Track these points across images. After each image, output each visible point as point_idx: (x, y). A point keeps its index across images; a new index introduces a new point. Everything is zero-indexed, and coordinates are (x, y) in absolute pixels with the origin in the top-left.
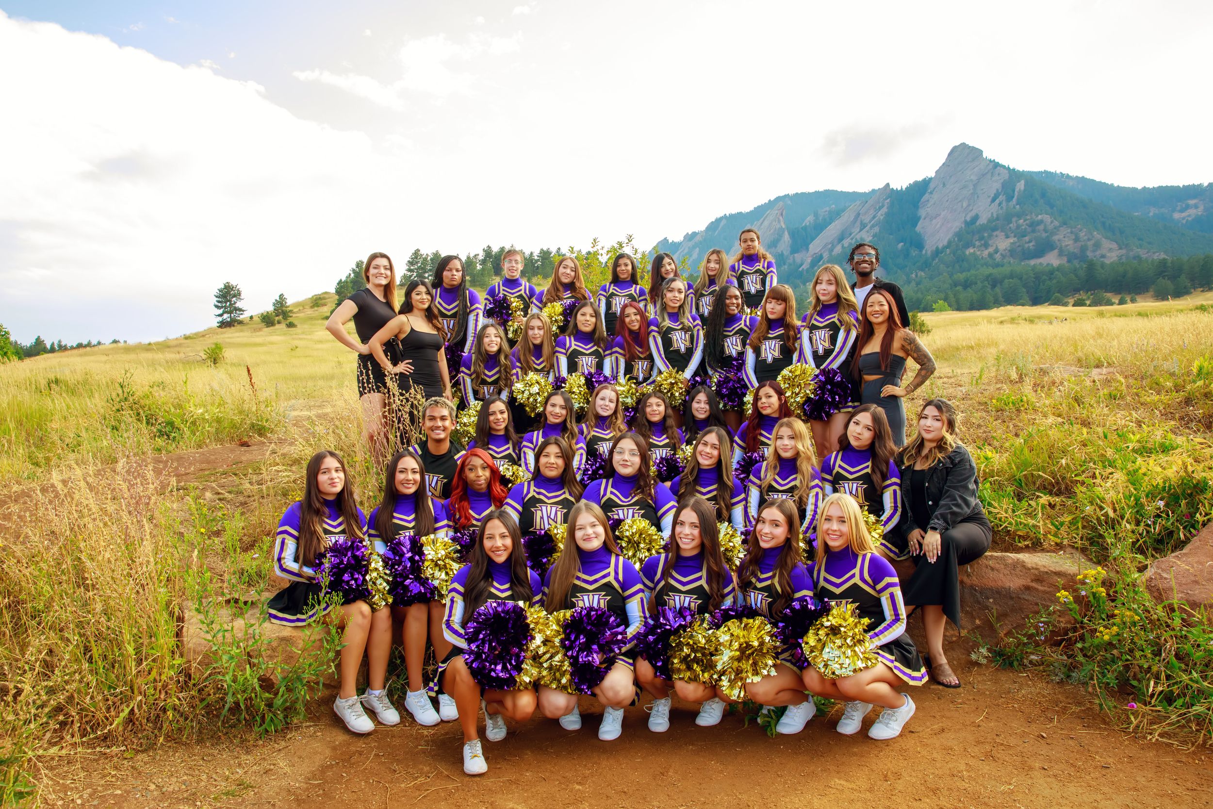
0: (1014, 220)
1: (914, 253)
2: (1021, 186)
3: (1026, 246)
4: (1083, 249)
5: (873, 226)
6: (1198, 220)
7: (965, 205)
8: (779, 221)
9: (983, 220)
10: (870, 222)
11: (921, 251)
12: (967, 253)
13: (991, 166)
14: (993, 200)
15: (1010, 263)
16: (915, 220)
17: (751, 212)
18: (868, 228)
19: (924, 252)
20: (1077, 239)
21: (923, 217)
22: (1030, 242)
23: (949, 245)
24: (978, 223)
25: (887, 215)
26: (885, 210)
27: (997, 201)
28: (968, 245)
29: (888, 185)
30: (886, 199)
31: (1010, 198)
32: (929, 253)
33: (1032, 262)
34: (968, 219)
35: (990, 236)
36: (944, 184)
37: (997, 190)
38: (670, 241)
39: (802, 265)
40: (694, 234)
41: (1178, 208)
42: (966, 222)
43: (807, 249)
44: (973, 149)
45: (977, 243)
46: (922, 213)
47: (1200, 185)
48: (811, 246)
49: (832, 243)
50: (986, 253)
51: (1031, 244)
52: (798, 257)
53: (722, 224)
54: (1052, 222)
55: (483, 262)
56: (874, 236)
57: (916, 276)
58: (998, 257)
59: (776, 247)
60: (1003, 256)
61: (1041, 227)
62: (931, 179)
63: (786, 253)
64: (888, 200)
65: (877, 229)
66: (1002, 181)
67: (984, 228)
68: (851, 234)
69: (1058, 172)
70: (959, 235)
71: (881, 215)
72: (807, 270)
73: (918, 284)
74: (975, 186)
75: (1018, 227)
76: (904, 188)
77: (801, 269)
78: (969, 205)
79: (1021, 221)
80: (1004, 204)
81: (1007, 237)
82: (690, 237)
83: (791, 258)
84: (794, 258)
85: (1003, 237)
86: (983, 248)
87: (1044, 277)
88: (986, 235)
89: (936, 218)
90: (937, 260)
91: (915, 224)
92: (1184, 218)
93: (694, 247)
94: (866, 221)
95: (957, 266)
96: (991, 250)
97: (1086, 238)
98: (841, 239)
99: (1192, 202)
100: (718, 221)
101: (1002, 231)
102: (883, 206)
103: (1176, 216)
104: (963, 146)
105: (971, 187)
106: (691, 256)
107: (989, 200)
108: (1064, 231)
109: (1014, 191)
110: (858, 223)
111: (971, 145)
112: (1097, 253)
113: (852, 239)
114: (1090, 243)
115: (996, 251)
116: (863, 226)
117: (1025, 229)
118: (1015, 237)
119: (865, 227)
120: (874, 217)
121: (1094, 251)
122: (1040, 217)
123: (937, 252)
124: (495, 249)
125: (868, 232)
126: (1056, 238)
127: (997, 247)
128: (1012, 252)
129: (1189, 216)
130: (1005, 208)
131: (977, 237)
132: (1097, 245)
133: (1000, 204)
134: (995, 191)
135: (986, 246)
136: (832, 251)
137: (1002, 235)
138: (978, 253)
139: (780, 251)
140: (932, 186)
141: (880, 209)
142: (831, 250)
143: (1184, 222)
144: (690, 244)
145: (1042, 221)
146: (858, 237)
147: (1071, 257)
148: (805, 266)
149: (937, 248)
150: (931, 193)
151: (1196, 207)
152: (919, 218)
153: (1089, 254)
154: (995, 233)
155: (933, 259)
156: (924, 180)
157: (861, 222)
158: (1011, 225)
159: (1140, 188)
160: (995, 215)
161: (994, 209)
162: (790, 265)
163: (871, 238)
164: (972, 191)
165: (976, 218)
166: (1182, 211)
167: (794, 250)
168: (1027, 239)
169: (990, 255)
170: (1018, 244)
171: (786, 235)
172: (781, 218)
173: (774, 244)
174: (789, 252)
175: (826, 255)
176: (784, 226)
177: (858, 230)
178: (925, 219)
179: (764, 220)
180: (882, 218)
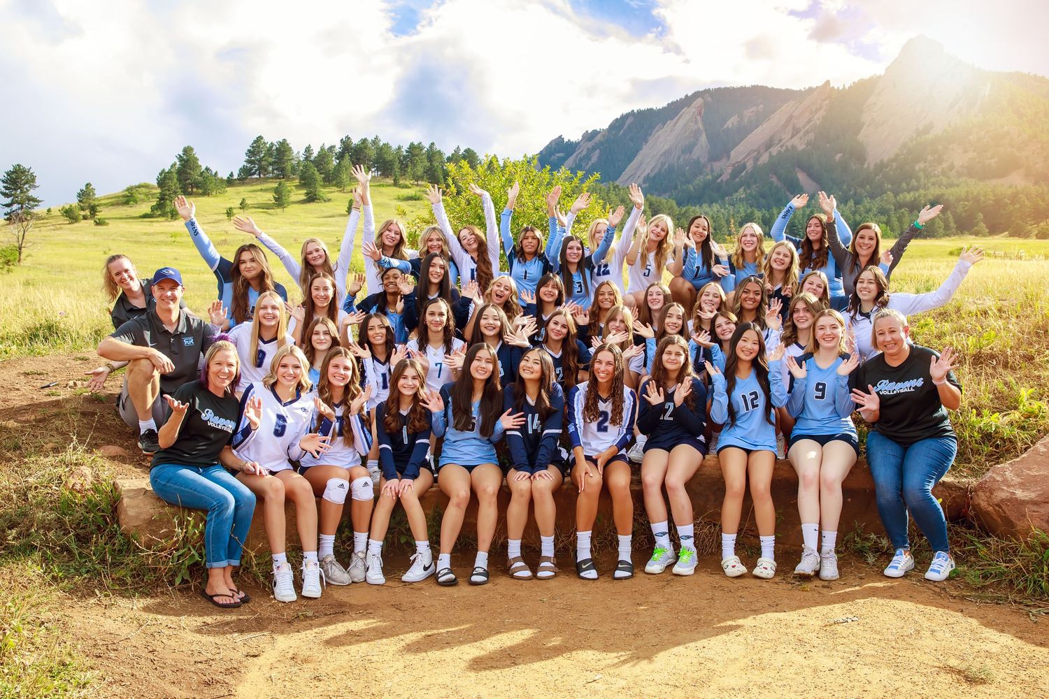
1: (854, 166)
2: (986, 89)
3: (988, 162)
5: (807, 132)
8: (696, 122)
9: (938, 130)
10: (804, 127)
11: (863, 164)
12: (917, 168)
13: (952, 64)
14: (952, 106)
15: (966, 182)
16: (858, 127)
17: (664, 109)
18: (801, 134)
19: (866, 166)
21: (867, 123)
22: (992, 158)
23: (896, 159)
24: (931, 134)
25: (825, 119)
26: (822, 113)
27: (956, 108)
28: (918, 160)
29: (828, 82)
30: (825, 99)
31: (972, 104)
32: (871, 166)
33: (993, 182)
34: (920, 128)
35: (946, 149)
36: (895, 85)
37: (957, 94)
38: (566, 140)
39: (721, 175)
40: (595, 133)
42: (917, 131)
43: (729, 157)
44: (933, 43)
45: (930, 157)
46: (866, 118)
48: (733, 153)
49: (758, 151)
50: (939, 169)
51: (993, 161)
52: (717, 166)
53: (628, 122)
55: (340, 156)
56: (808, 144)
57: (856, 194)
58: (952, 174)
59: (691, 152)
60: (959, 174)
62: (879, 77)
63: (702, 161)
64: (827, 102)
65: (811, 136)
66: (964, 81)
67: (938, 140)
68: (780, 141)
70: (908, 146)
71: (817, 119)
72: (727, 181)
73: (857, 204)
74: (931, 87)
76: (847, 87)
77: (719, 181)
78: (922, 111)
80: (964, 111)
81: (966, 151)
82: (589, 136)
83: (709, 166)
84: (712, 166)
85: (960, 151)
86: (936, 163)
87: (1006, 201)
88: (940, 147)
89: (882, 125)
90: (881, 176)
91: (857, 132)
93: (594, 149)
94: (800, 125)
95: (904, 184)
96: (945, 166)
98: (769, 145)
100: (624, 118)
101: (959, 144)
102: (820, 108)
104: (921, 37)
106: (590, 159)
107: (947, 105)
109: (977, 96)
110: (790, 128)
111: (930, 38)
113: (782, 146)
115: (951, 167)
116: (796, 131)
119: (797, 133)
120: (810, 121)
123: (881, 167)
124: (355, 141)
125: (801, 139)
126: (1023, 154)
128: (970, 170)
130: (965, 116)
136: (758, 160)
137: (957, 148)
138: (930, 169)
139: (695, 158)
141: (817, 111)
142: (757, 159)
144: (590, 145)
145: (1007, 134)
146: (789, 144)
147: (1039, 179)
148: (725, 177)
149: (882, 160)
150: (878, 94)
152: (862, 125)
154: (951, 146)
155: (877, 175)
156: (871, 79)
157: (794, 126)
158: (971, 137)
160: (953, 125)
161: (952, 117)
162: (707, 175)
163: (804, 146)
164: (927, 94)
165: (930, 127)
167: (713, 157)
168: (988, 154)
169: (944, 173)
170: (977, 160)
171: (703, 139)
172: (699, 118)
173: (689, 149)
174: (706, 159)
175: (750, 165)
176: (701, 127)
177: (790, 136)
178: (869, 126)
179: (678, 119)
180: (818, 122)
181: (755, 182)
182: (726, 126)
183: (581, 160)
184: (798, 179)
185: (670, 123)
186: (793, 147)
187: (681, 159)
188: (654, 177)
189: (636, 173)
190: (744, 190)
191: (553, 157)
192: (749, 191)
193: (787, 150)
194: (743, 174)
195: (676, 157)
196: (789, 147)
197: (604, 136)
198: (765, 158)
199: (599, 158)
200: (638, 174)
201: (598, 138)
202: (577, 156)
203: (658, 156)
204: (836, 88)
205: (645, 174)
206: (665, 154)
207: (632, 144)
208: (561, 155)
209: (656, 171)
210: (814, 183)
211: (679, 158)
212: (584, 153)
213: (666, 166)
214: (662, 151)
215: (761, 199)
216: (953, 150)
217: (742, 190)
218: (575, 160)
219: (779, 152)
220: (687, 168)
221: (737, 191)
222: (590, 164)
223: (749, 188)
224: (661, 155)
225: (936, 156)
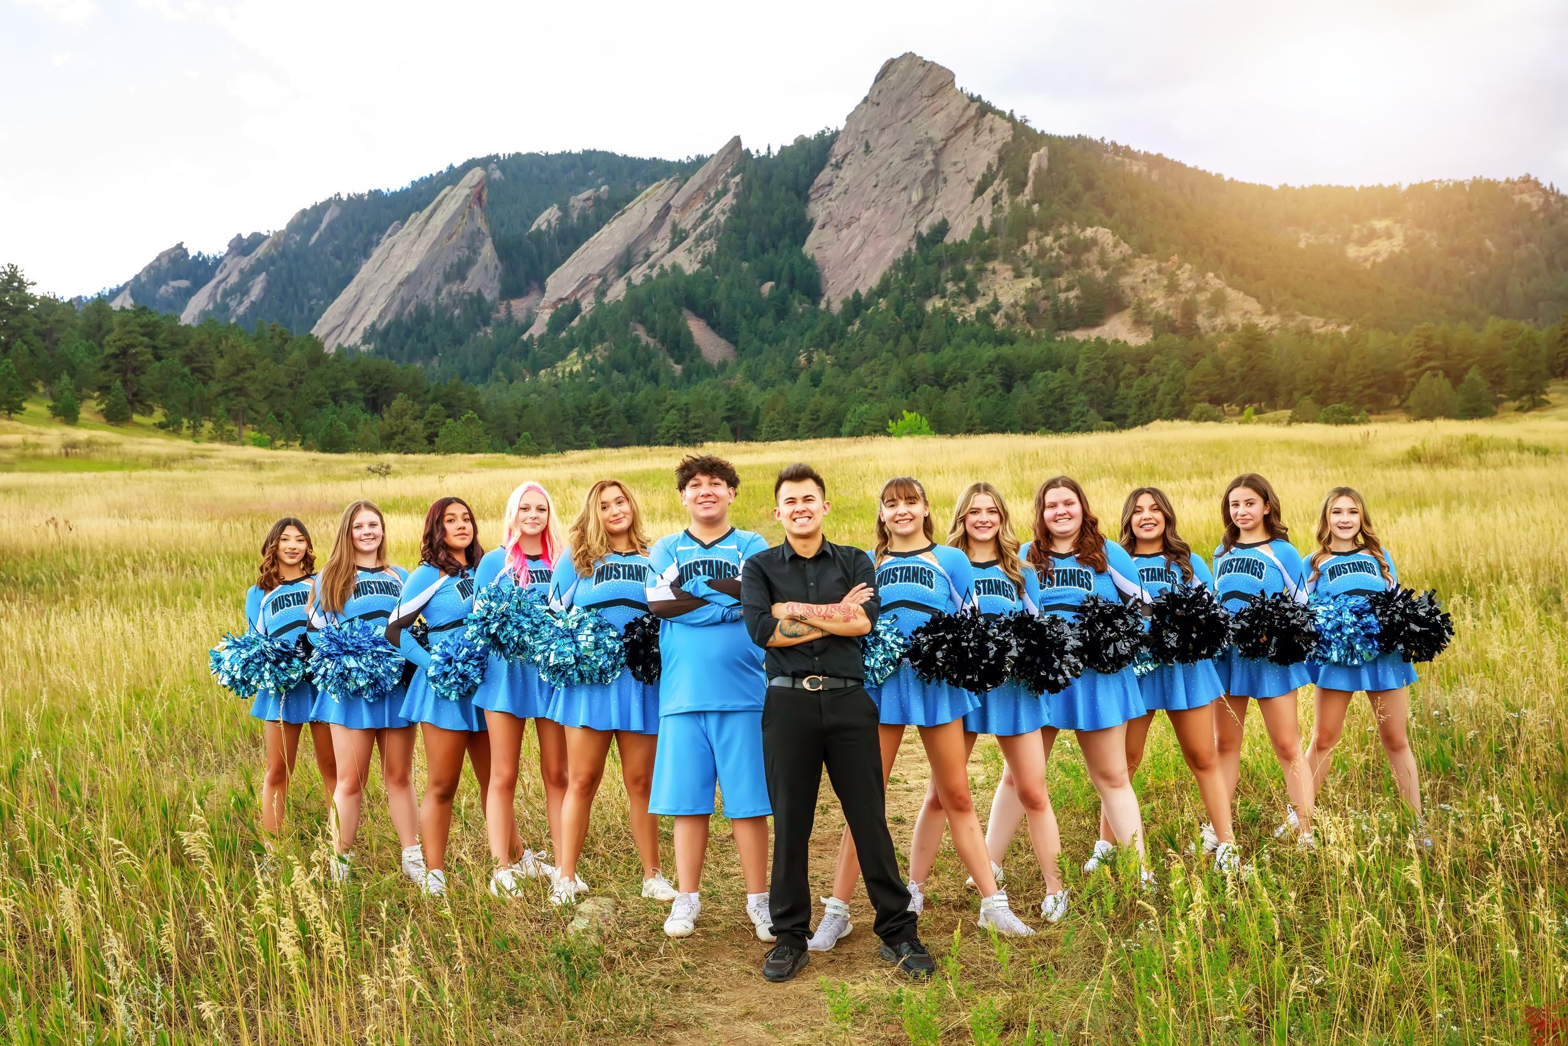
0: (1033, 234)
1: (799, 306)
2: (1037, 160)
3: (1062, 296)
4: (1189, 310)
5: (701, 238)
6: (1393, 263)
7: (916, 197)
8: (472, 216)
9: (960, 232)
10: (695, 227)
11: (816, 302)
12: (929, 308)
13: (972, 111)
14: (980, 190)
15: (1028, 336)
16: (801, 229)
17: (404, 193)
18: (689, 241)
19: (823, 305)
20: (1172, 288)
21: (819, 223)
22: (1069, 289)
23: (883, 289)
24: (948, 240)
25: (736, 212)
26: (728, 200)
27: (989, 193)
28: (928, 291)
29: (737, 141)
30: (733, 175)
31: (1018, 186)
32: (837, 307)
33: (1080, 335)
34: (924, 229)
35: (981, 270)
36: (867, 146)
37: (990, 166)
38: (192, 253)
39: (528, 325)
40: (257, 239)
41: (1355, 236)
42: (919, 237)
43: (543, 290)
44: (931, 68)
45: (950, 287)
46: (817, 210)
47: (1394, 188)
48: (550, 281)
49: (602, 275)
50: (971, 311)
51: (1072, 294)
52: (519, 307)
53: (326, 220)
54: (1115, 245)
56: (704, 262)
57: (809, 360)
58: (998, 319)
59: (463, 279)
60: (1010, 319)
61: (1093, 256)
62: (837, 132)
63: (489, 296)
64: (737, 179)
65: (710, 246)
66: (999, 145)
67: (960, 252)
68: (648, 256)
69: (1107, 141)
70: (906, 265)
71: (721, 210)
72: (542, 339)
73: (816, 381)
74: (938, 154)
75: (1043, 252)
76: (775, 151)
77: (525, 337)
78: (924, 200)
79: (1048, 240)
80: (1005, 200)
81: (1019, 275)
82: (242, 246)
83: (502, 308)
84: (508, 307)
85: (1009, 274)
86: (963, 300)
87: (1129, 368)
88: (969, 267)
89: (849, 225)
90: (857, 324)
91: (800, 238)
92: (1366, 259)
93: (254, 271)
94: (687, 223)
95: (905, 339)
96: (981, 303)
97: (1191, 284)
98: (624, 263)
99: (1380, 224)
100: (319, 210)
101: (1005, 261)
102: (725, 191)
103: (1352, 252)
104: (910, 58)
105: (929, 157)
106: (245, 293)
107: (971, 188)
108: (1145, 267)
109: (1026, 170)
110: (665, 231)
111: (927, 58)
112: (1218, 321)
113: (652, 267)
114: (1202, 297)
115: (996, 307)
116: (678, 237)
117: (1058, 257)
118: (1035, 275)
119: (682, 240)
120: (705, 216)
121: (1211, 316)
122: (1089, 232)
123: (856, 306)
125: (689, 251)
126: (1126, 281)
127: (996, 299)
128: (1031, 311)
129: (1376, 254)
130: (1007, 209)
131: (948, 272)
132: (1218, 303)
133: (996, 199)
134: (984, 169)
135: (971, 294)
136: (603, 294)
137: (1002, 270)
139: (472, 289)
140: (839, 149)
141: (719, 195)
142: (601, 293)
143: (1368, 265)
144: (245, 262)
145: (1094, 242)
147: (1162, 326)
148: (538, 329)
149: (857, 293)
150: (838, 166)
151: (1389, 236)
152: (810, 225)
153: (1201, 320)
154: (990, 266)
155: (850, 323)
156: (821, 136)
157: (674, 225)
158: (1027, 248)
159: (1275, 186)
160: (987, 224)
161: (984, 210)
162: (500, 324)
163: (697, 266)
164: (931, 167)
165: (942, 229)
166: (1362, 242)
167: (512, 290)
168: (1062, 281)
169: (983, 316)
170: (1042, 293)
171: (487, 250)
172: (476, 208)
173: (459, 272)
174: (496, 293)
175: (587, 305)
176: (484, 228)
177: (667, 246)
178: (823, 226)
179: (435, 210)
180: (722, 219)
181: (602, 339)
182: (534, 228)
183: (226, 294)
184: (689, 334)
185: (416, 219)
186: (675, 267)
187: (444, 292)
188: (387, 330)
189: (344, 323)
190: (580, 354)
191: (163, 289)
192: (588, 357)
193: (663, 273)
194: (575, 323)
195: (432, 290)
196: (667, 267)
197: (275, 244)
198: (618, 291)
199: (267, 290)
200: (351, 324)
201: (261, 251)
202: (216, 287)
203: (393, 286)
204: (753, 152)
205: (367, 323)
206: (408, 280)
207: (338, 263)
208: (184, 283)
209: (389, 317)
210: (723, 342)
211: (438, 291)
212: (234, 279)
213: (411, 307)
214: (401, 276)
215: (615, 374)
216: (994, 272)
217: (574, 354)
218: (212, 296)
219: (648, 278)
220: (457, 312)
221: (563, 358)
222: (247, 302)
223: (588, 350)
224: (401, 284)
225: (963, 285)
